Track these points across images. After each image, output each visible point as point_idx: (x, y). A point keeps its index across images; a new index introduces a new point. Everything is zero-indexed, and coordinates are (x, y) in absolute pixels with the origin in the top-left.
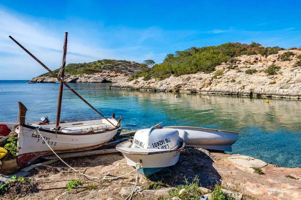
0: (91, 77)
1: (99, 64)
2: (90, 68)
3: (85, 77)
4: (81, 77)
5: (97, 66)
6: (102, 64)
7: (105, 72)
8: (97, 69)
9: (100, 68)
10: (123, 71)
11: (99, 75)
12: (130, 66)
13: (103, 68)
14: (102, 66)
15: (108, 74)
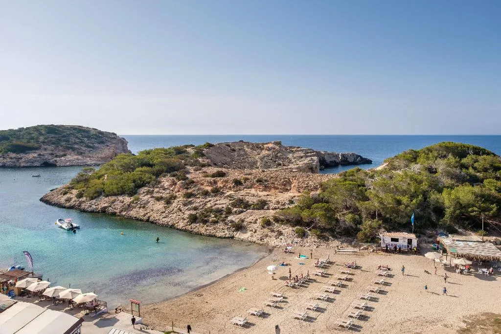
0: (21, 158)
1: (35, 134)
2: (19, 143)
3: (11, 158)
4: (4, 157)
5: (32, 138)
6: (41, 134)
7: (45, 149)
8: (32, 144)
9: (37, 142)
10: (76, 146)
11: (36, 155)
12: (88, 137)
13: (41, 142)
14: (42, 138)
15: (51, 152)
